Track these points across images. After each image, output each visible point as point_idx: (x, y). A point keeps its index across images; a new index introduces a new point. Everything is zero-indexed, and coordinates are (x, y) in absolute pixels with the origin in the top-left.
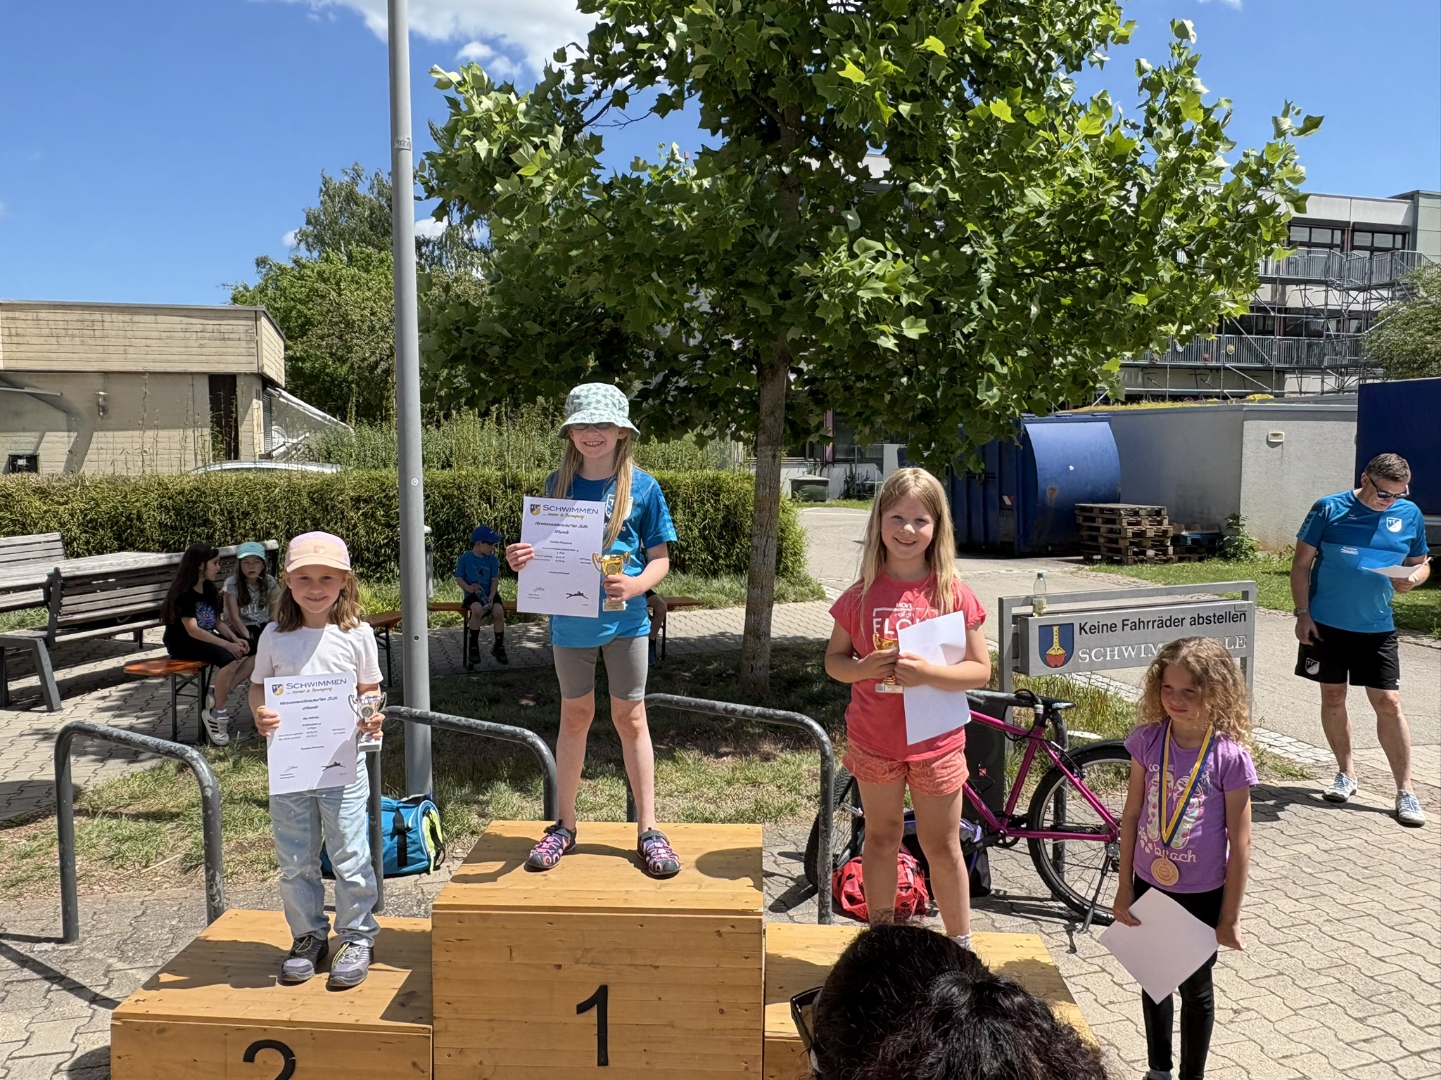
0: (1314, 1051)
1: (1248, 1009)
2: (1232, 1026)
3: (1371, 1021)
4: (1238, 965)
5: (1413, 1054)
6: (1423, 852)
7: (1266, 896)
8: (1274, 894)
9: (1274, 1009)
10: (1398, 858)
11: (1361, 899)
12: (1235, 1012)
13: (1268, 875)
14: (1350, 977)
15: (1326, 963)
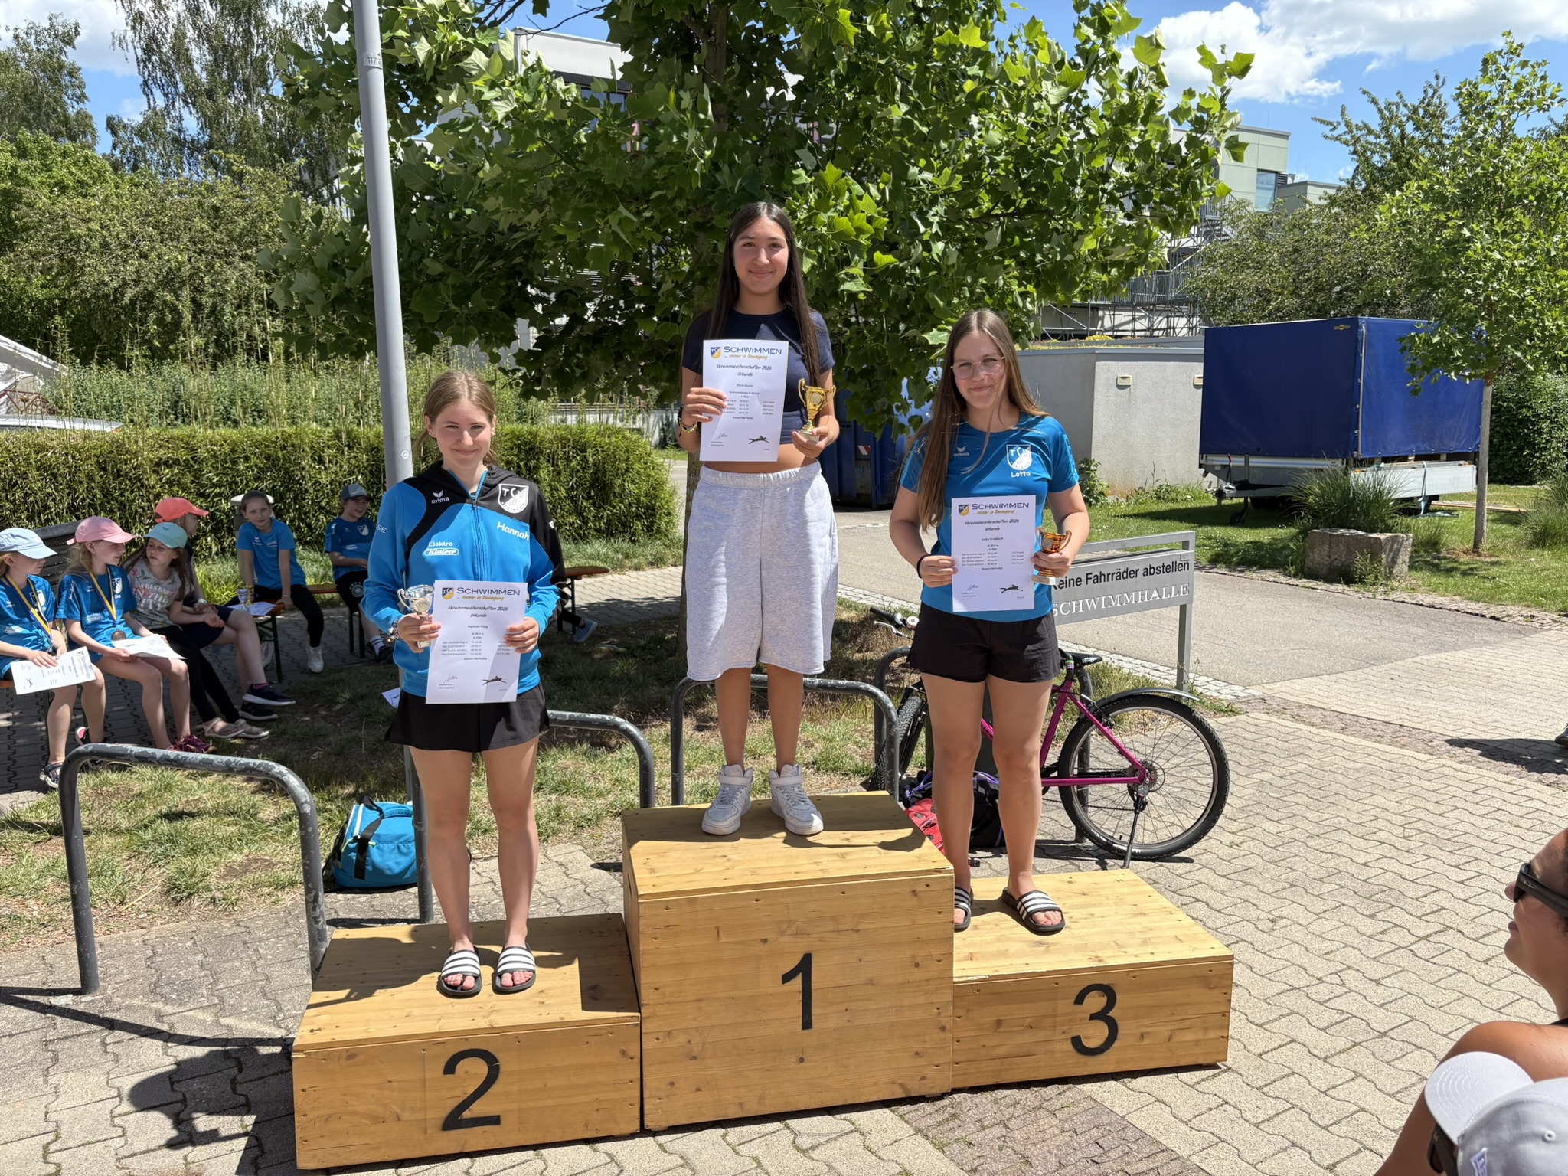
0: (1346, 946)
1: (1282, 918)
2: (1275, 933)
3: (1380, 916)
4: (1256, 881)
5: (1422, 939)
6: (1357, 770)
7: (1251, 819)
8: (1258, 819)
9: (1302, 916)
10: (1340, 778)
11: (1327, 816)
12: (1272, 921)
13: (1245, 803)
14: (1346, 882)
15: (1323, 873)
